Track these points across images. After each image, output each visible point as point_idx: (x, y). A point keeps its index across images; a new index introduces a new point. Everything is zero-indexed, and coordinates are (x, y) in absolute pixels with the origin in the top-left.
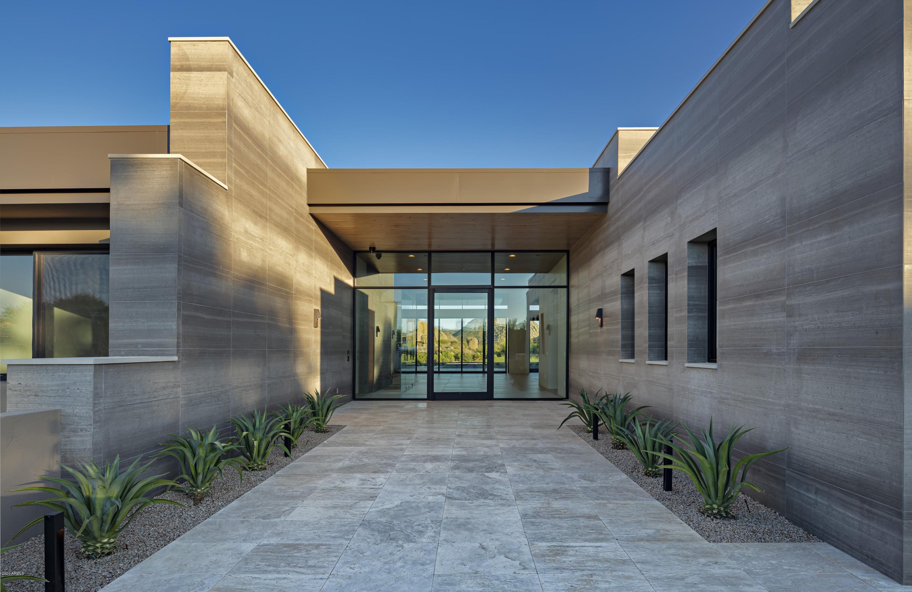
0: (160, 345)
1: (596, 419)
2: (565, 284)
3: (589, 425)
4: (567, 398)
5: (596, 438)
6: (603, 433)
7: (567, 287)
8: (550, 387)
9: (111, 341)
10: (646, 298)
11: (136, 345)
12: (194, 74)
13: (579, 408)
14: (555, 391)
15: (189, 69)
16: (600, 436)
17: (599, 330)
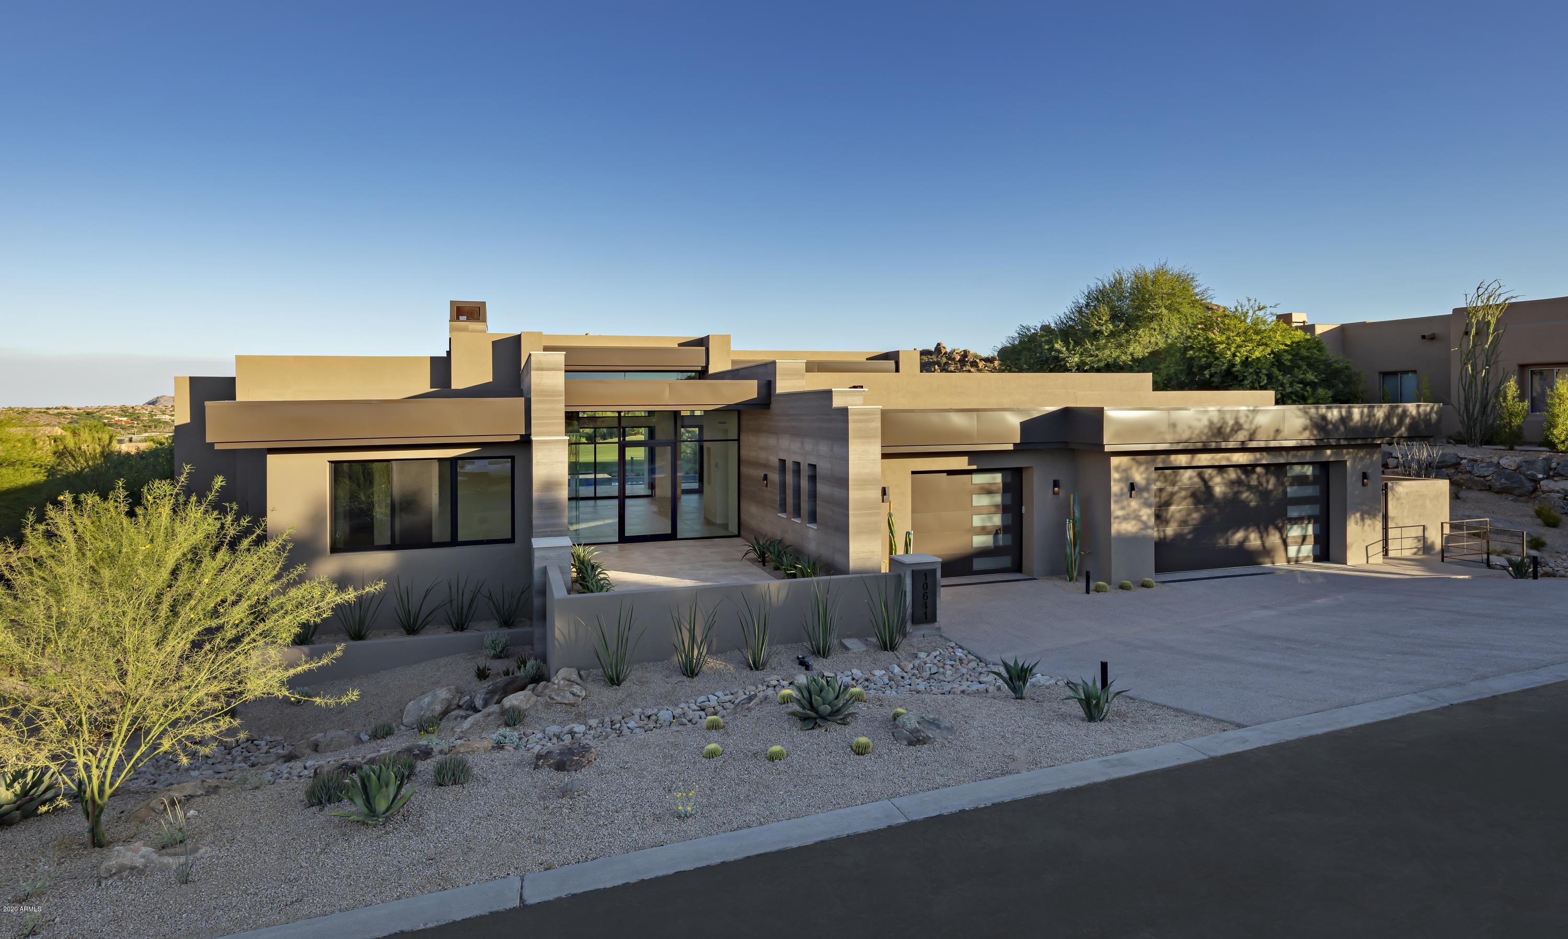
0: (559, 531)
1: (764, 554)
2: (736, 438)
3: (760, 558)
4: (739, 536)
5: (764, 565)
6: (768, 562)
7: (738, 440)
8: (719, 521)
9: (534, 531)
10: (791, 481)
11: (547, 532)
12: (545, 372)
13: (754, 547)
14: (725, 526)
15: (542, 369)
16: (766, 564)
17: (765, 488)
